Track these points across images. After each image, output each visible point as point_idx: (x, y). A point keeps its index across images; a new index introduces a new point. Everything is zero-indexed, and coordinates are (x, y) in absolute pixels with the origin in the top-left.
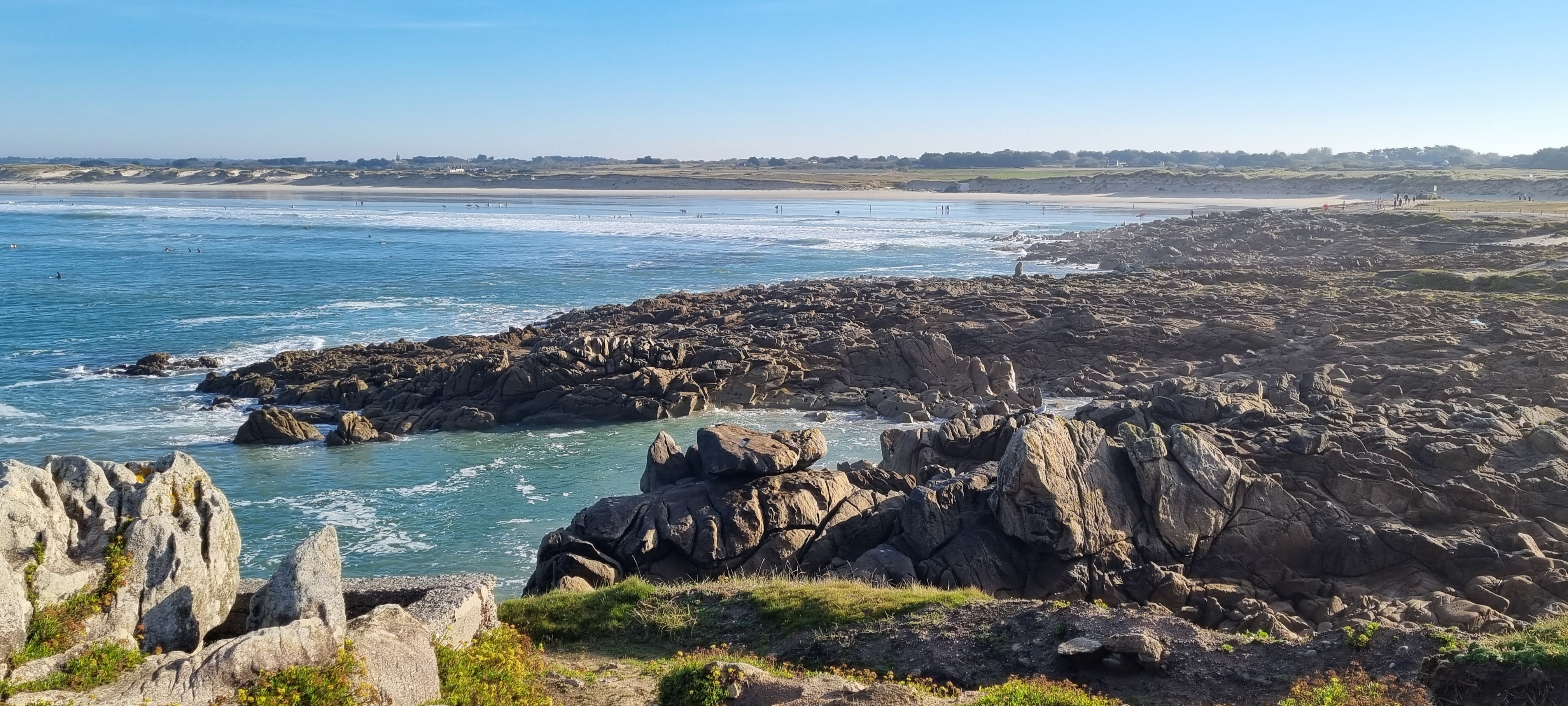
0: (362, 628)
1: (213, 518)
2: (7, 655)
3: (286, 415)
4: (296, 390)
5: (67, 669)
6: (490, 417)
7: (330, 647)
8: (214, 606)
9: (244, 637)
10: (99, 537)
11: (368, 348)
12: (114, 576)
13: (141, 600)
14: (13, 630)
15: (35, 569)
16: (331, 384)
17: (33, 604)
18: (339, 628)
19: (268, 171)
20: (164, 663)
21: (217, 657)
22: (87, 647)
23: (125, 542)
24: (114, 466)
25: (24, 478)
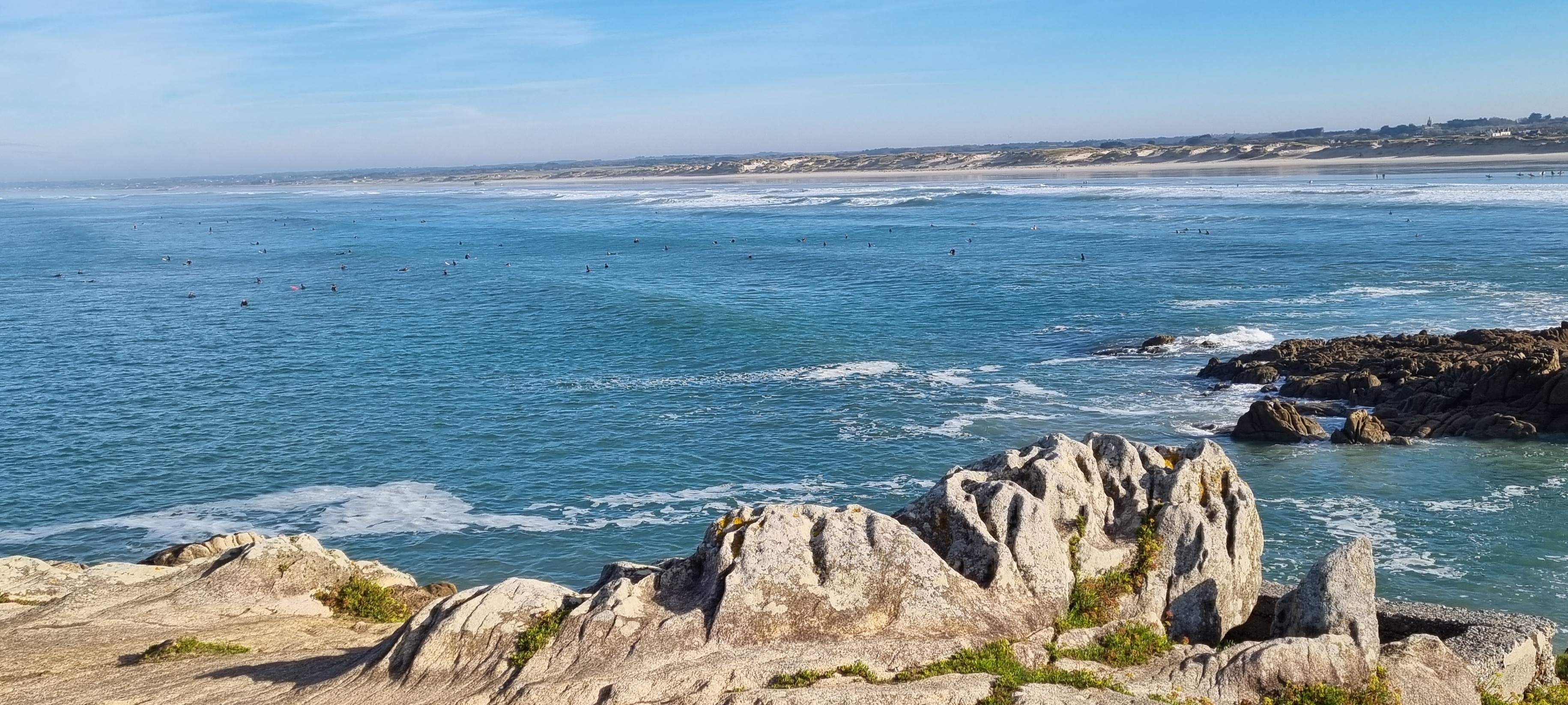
0: (1395, 656)
1: (1240, 512)
2: (1054, 620)
3: (1288, 408)
4: (1300, 382)
5: (1105, 642)
6: (1531, 429)
7: (1362, 670)
8: (1236, 604)
9: (1271, 643)
10: (1132, 518)
11: (1384, 339)
12: (1145, 558)
13: (1169, 587)
14: (1060, 596)
15: (1078, 541)
16: (1339, 377)
17: (1075, 574)
18: (1371, 651)
19: (1282, 144)
20: (1191, 654)
21: (1244, 659)
22: (1121, 624)
23: (1156, 526)
24: (1145, 448)
25: (1071, 452)
